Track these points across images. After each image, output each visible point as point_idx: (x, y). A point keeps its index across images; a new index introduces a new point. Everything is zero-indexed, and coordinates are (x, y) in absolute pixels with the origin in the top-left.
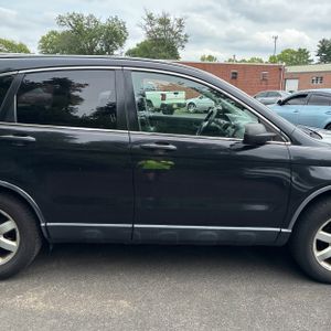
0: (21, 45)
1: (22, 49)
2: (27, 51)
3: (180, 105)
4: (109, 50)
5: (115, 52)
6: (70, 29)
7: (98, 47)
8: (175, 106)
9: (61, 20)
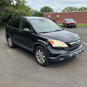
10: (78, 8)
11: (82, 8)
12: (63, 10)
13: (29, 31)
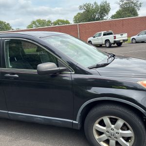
0: (67, 21)
1: (67, 22)
2: (69, 23)
3: (124, 41)
4: (102, 17)
5: (105, 18)
6: (84, 11)
7: (97, 16)
8: (121, 41)
9: (81, 8)
10: (52, 22)
11: (59, 21)
12: (29, 26)
13: (58, 69)
